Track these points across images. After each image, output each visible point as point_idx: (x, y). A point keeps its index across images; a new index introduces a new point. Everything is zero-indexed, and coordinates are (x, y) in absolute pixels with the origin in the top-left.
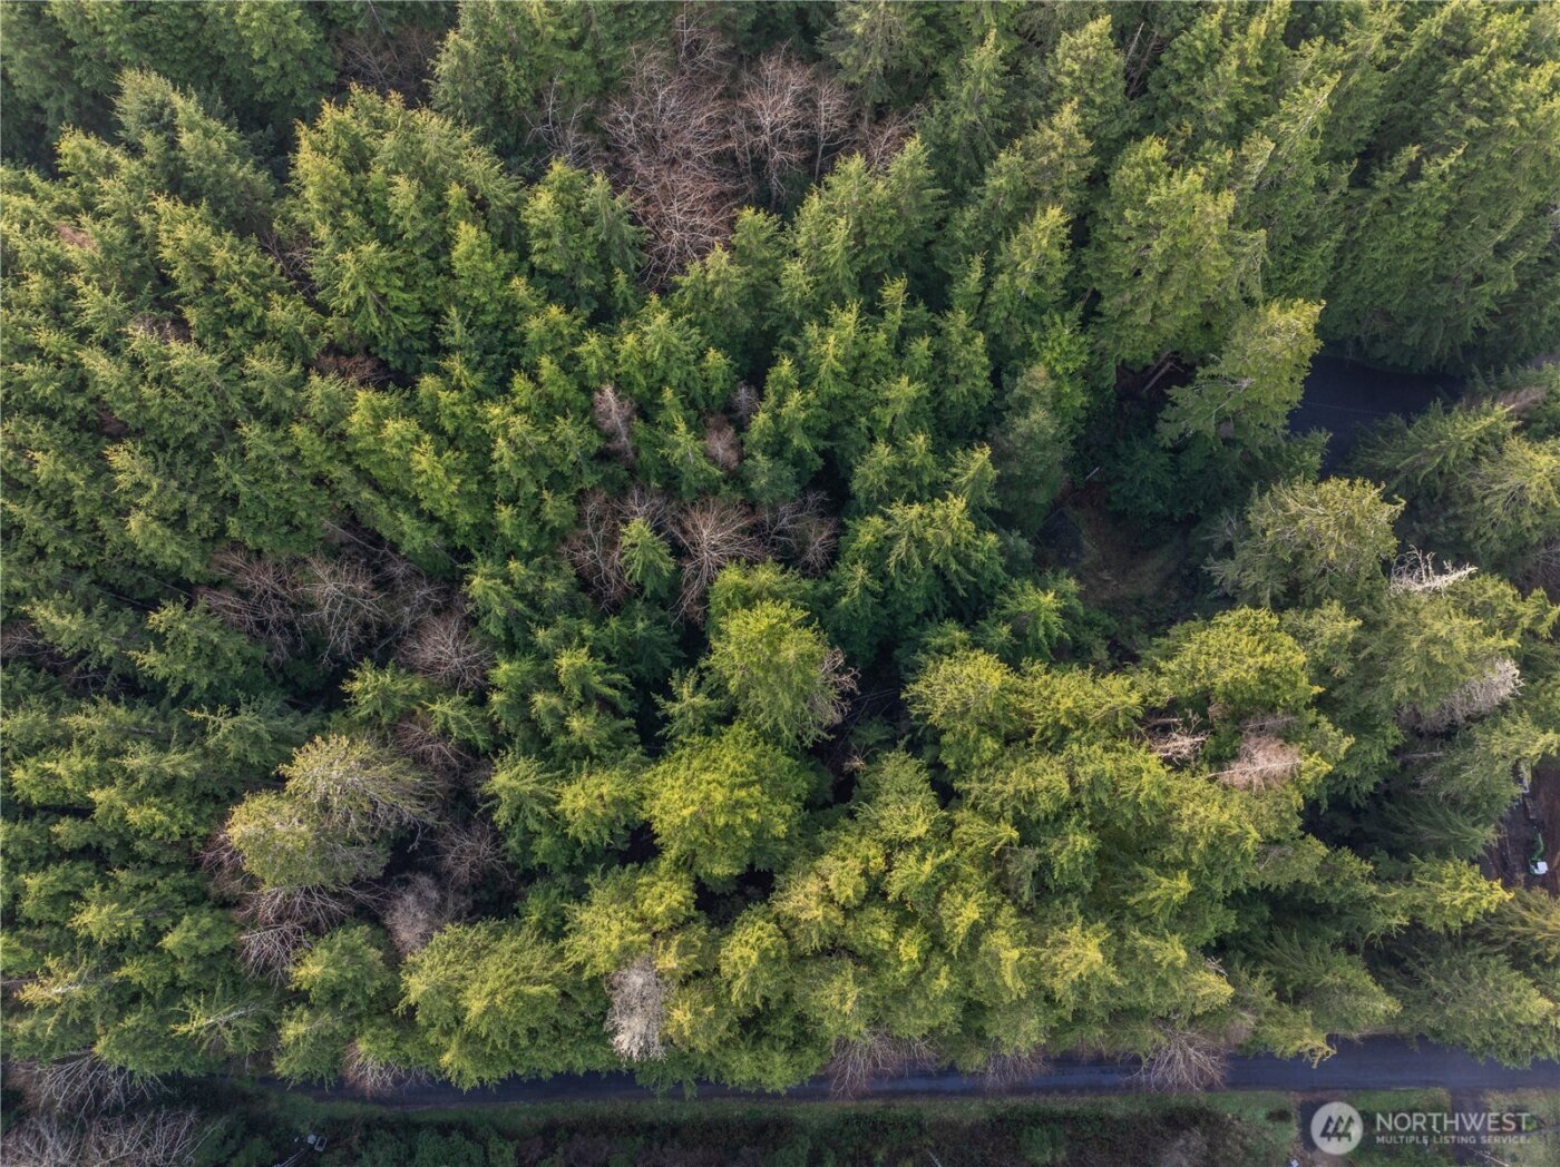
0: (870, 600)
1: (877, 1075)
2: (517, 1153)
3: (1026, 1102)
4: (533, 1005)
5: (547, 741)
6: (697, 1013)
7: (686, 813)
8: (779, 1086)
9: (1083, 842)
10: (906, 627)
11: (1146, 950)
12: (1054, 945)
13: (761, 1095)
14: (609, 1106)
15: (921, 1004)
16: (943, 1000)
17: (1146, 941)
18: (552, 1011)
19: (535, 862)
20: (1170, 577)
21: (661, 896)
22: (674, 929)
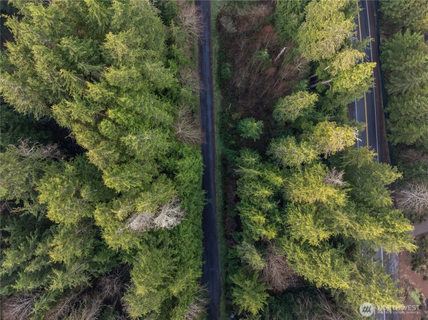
3: (214, 77)
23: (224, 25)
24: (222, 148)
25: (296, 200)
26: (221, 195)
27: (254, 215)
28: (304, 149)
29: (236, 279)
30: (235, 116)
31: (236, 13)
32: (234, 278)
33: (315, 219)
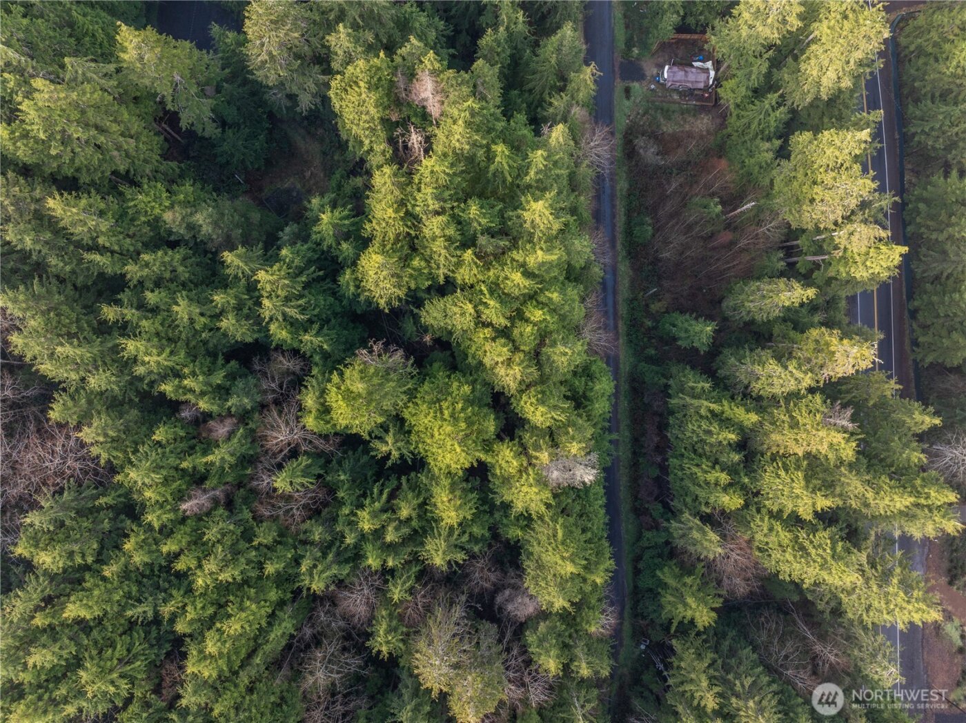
0: (325, 330)
1: (605, 327)
2: (648, 530)
3: (620, 238)
4: (569, 533)
5: (415, 531)
6: (573, 438)
7: (458, 450)
8: (612, 384)
9: (474, 210)
10: (343, 307)
11: (537, 173)
12: (534, 228)
13: (616, 395)
14: (623, 479)
15: (567, 308)
16: (565, 295)
17: (532, 173)
18: (571, 520)
19: (487, 535)
20: (309, 133)
21: (507, 462)
22: (526, 454)
23: (641, 151)
24: (631, 360)
25: (774, 450)
26: (627, 440)
27: (706, 472)
28: (794, 371)
29: (668, 575)
30: (655, 307)
31: (658, 126)
32: (664, 574)
33: (807, 479)
